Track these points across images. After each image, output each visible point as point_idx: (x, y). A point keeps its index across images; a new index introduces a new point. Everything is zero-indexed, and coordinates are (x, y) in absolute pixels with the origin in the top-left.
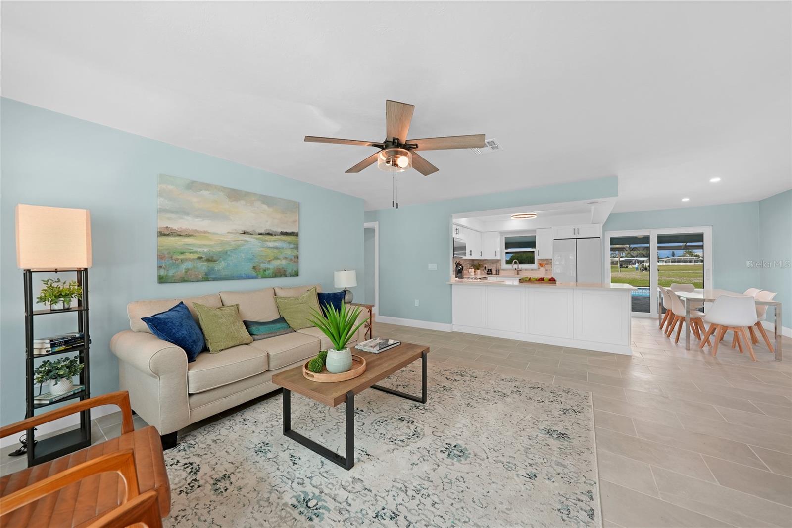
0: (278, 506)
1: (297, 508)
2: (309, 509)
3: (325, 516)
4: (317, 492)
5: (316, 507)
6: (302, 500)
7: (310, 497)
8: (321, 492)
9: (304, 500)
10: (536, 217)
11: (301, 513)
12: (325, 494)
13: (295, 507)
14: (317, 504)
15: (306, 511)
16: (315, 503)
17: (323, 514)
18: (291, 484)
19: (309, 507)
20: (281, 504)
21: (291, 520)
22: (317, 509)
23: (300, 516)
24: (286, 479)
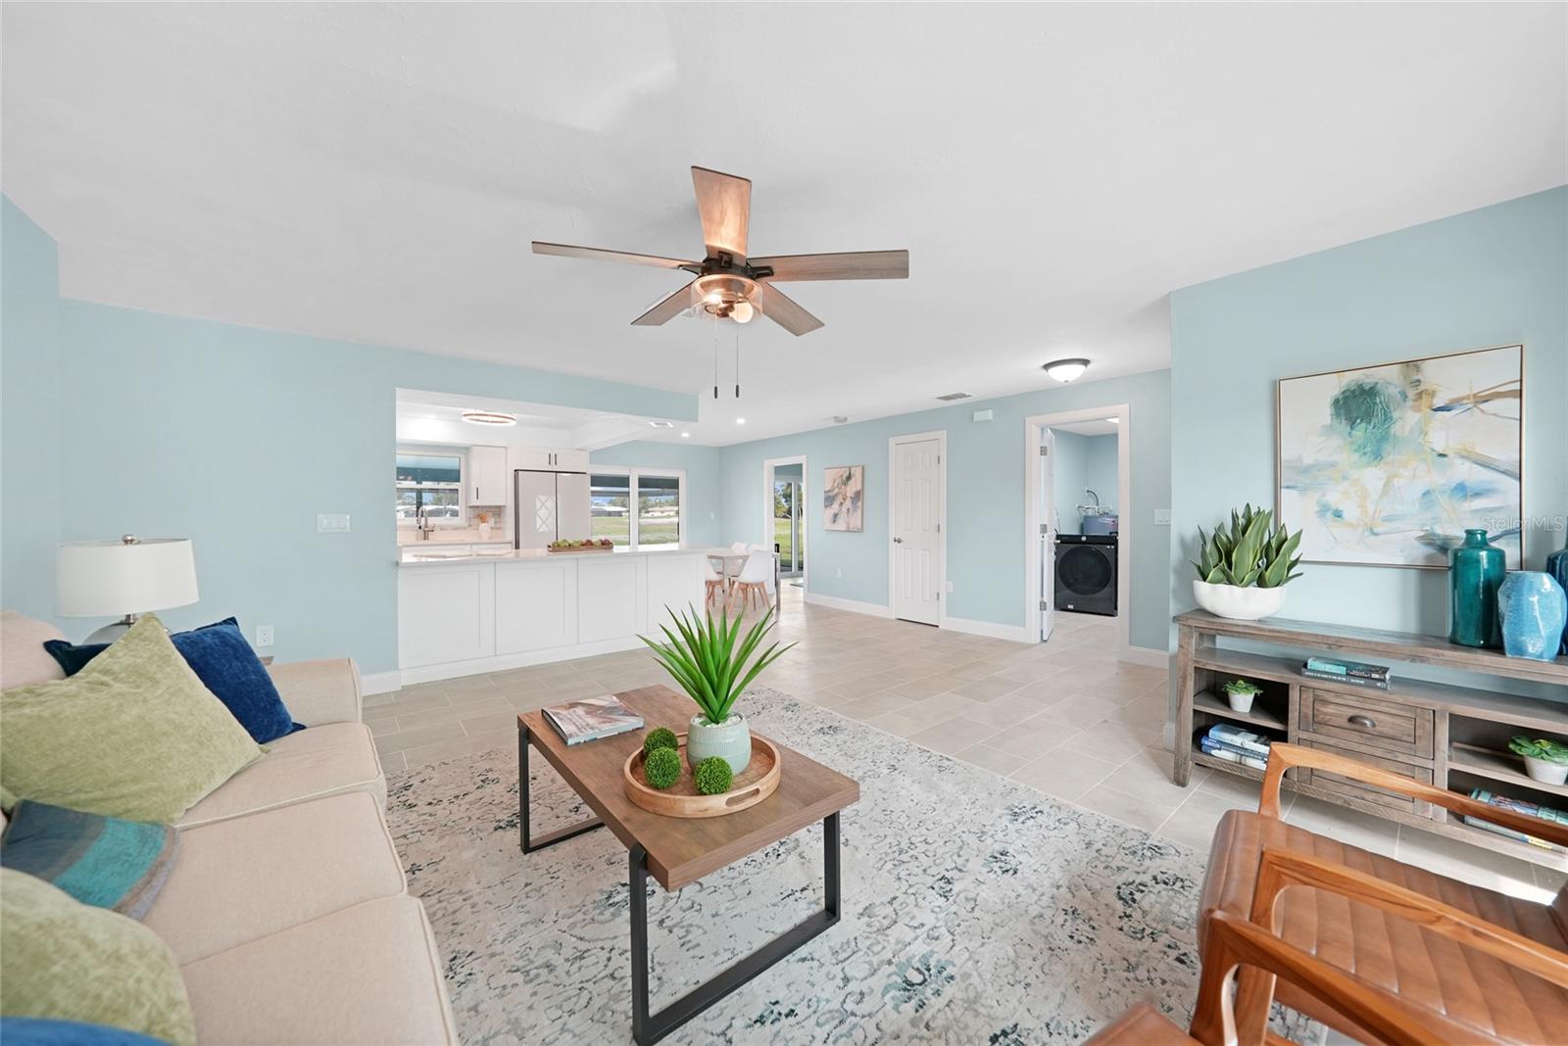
0: (919, 1035)
1: (925, 1001)
2: (929, 980)
3: (944, 958)
4: (887, 969)
5: (923, 969)
6: (907, 993)
7: (899, 980)
8: (890, 963)
9: (905, 990)
10: (514, 423)
11: (937, 993)
12: (894, 957)
13: (924, 1004)
14: (918, 969)
15: (933, 986)
16: (916, 973)
17: (938, 961)
18: (856, 1015)
19: (925, 980)
20: (915, 1031)
21: (952, 1010)
22: (929, 970)
23: (943, 995)
24: (839, 1029)
